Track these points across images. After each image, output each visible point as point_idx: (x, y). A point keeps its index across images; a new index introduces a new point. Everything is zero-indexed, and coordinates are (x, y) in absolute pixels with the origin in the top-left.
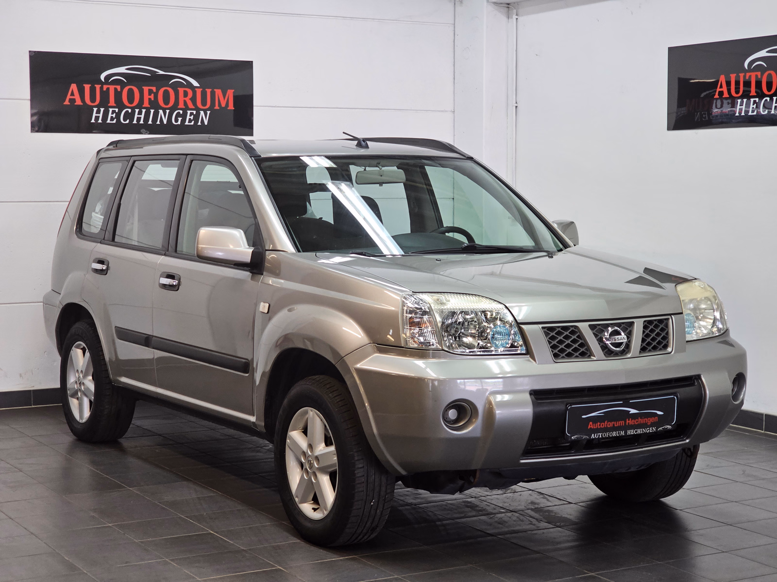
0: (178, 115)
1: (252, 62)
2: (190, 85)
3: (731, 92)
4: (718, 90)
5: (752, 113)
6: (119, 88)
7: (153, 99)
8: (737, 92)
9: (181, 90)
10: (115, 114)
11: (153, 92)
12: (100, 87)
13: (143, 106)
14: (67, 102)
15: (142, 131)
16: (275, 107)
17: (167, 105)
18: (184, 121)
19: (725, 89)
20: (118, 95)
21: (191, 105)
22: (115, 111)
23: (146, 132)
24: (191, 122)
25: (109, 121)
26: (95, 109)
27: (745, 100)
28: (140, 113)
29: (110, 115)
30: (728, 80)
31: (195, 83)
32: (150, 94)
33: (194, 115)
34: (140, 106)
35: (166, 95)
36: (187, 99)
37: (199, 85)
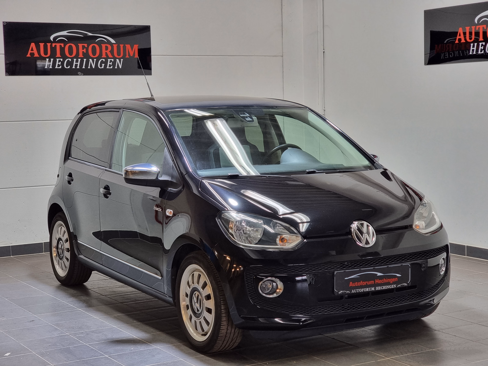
0: (102, 62)
1: (150, 26)
2: (109, 42)
3: (466, 40)
4: (458, 37)
5: (480, 52)
6: (62, 45)
7: (85, 52)
8: (471, 39)
9: (104, 46)
10: (60, 62)
11: (86, 48)
12: (50, 45)
13: (79, 57)
14: (29, 55)
15: (79, 73)
16: (165, 55)
17: (95, 56)
18: (106, 66)
19: (462, 37)
20: (62, 50)
21: (110, 56)
22: (61, 60)
23: (81, 74)
24: (111, 67)
25: (56, 67)
26: (47, 59)
27: (476, 44)
28: (77, 61)
29: (57, 63)
30: (464, 32)
31: (113, 41)
32: (83, 49)
33: (112, 62)
34: (77, 57)
35: (94, 49)
36: (108, 52)
37: (115, 42)
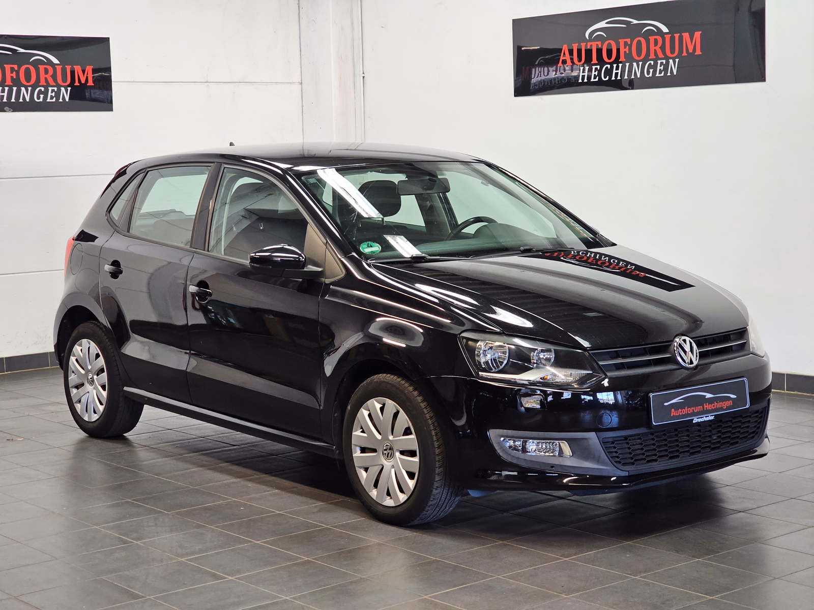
0: (40, 92)
1: (109, 38)
2: (49, 62)
3: (573, 61)
4: (562, 58)
5: (594, 79)
7: (15, 77)
8: (579, 60)
9: (42, 67)
11: (16, 71)
13: (6, 84)
15: (6, 108)
16: (132, 82)
17: (29, 82)
18: (45, 98)
19: (568, 57)
21: (52, 83)
23: (10, 110)
24: (52, 99)
27: (587, 68)
30: (571, 49)
31: (55, 61)
32: (12, 72)
33: (55, 92)
35: (28, 73)
36: (48, 76)
37: (59, 63)
